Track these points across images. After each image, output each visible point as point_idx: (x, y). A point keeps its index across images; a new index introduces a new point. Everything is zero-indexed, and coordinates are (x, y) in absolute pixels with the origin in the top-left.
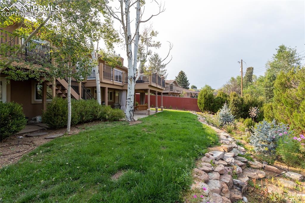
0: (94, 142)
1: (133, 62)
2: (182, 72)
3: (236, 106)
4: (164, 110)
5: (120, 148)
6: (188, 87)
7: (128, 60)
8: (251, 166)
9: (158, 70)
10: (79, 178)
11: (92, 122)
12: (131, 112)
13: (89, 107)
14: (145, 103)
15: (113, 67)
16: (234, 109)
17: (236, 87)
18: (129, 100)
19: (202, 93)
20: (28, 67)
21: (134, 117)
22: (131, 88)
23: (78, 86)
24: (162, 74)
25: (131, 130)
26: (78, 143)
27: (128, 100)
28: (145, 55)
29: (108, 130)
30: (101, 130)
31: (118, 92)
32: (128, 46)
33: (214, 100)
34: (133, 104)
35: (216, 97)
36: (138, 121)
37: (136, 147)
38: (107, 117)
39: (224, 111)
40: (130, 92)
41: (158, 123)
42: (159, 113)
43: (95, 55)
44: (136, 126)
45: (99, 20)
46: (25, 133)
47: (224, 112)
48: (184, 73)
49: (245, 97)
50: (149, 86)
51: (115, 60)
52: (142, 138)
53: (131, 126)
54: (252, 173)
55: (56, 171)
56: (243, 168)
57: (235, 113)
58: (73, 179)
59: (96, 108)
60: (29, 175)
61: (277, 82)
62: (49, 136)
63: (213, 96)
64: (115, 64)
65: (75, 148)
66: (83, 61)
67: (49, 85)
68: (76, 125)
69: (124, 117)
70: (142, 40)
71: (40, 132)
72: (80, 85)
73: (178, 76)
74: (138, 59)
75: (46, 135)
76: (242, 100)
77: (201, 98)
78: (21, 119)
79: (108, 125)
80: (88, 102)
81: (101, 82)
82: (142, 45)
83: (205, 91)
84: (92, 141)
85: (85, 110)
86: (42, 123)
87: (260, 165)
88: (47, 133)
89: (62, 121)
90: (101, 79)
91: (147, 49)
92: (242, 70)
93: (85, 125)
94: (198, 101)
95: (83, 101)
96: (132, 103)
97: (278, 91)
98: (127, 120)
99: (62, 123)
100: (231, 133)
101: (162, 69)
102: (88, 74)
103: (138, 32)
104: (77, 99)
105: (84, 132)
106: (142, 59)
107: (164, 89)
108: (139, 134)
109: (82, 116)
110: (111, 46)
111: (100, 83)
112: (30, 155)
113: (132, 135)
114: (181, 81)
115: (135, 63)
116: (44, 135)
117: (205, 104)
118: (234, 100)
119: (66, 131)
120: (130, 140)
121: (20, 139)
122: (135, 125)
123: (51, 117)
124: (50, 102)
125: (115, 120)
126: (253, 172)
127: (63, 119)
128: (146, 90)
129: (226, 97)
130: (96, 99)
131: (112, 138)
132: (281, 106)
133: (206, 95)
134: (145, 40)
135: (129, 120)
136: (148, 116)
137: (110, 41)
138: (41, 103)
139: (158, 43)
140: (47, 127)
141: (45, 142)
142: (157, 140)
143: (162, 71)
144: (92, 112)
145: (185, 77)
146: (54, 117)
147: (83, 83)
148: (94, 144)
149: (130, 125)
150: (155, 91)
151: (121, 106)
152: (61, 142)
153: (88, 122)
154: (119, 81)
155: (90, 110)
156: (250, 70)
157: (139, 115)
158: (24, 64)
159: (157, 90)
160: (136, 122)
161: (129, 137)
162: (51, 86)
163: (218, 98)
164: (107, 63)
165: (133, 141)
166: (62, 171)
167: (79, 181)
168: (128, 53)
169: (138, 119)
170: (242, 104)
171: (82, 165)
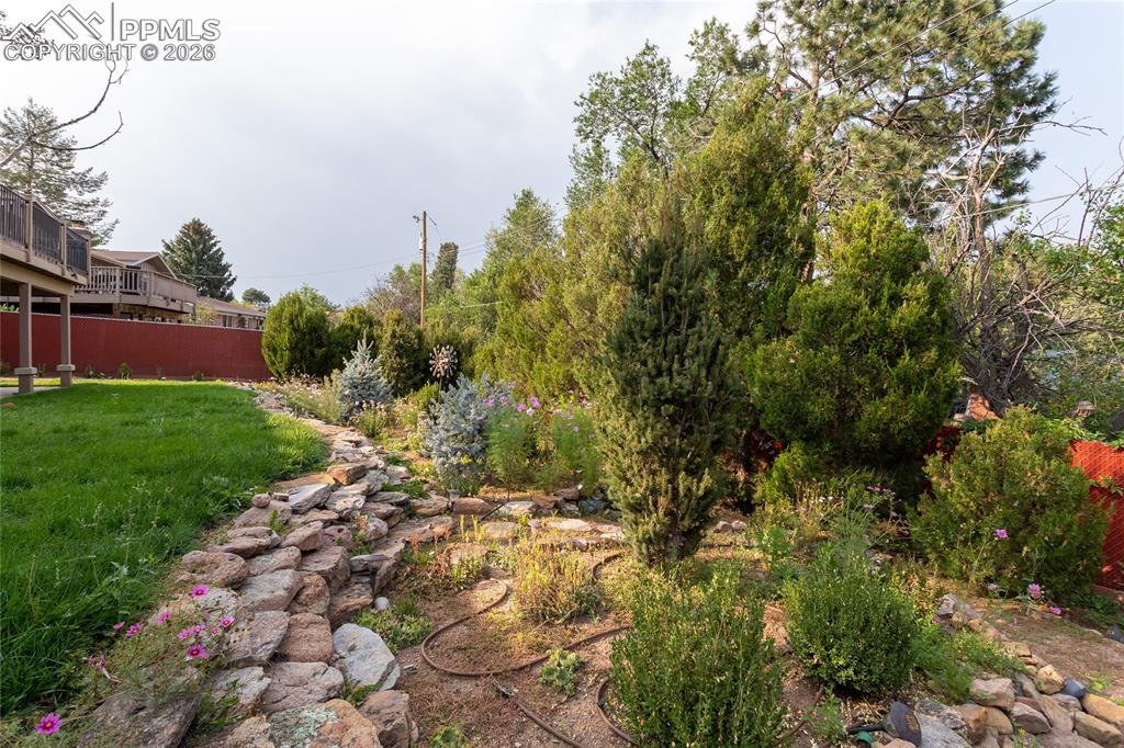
2: (200, 225)
3: (399, 355)
4: (76, 381)
6: (228, 292)
8: (419, 511)
16: (395, 366)
17: (406, 301)
19: (283, 310)
24: (83, 216)
33: (329, 336)
35: (337, 325)
39: (358, 365)
47: (359, 369)
48: (209, 231)
49: (429, 328)
54: (418, 530)
56: (394, 523)
57: (398, 376)
61: (504, 281)
63: (325, 321)
73: (180, 241)
76: (420, 336)
77: (275, 330)
83: (294, 302)
87: (443, 502)
92: (425, 246)
94: (264, 341)
97: (507, 306)
100: (377, 437)
101: (81, 193)
107: (81, 279)
114: (191, 264)
117: (291, 349)
118: (394, 336)
126: (421, 526)
129: (371, 325)
132: (511, 348)
133: (297, 317)
143: (81, 205)
145: (215, 249)
150: (18, 286)
156: (450, 253)
159: (33, 280)
163: (343, 327)
170: (420, 349)
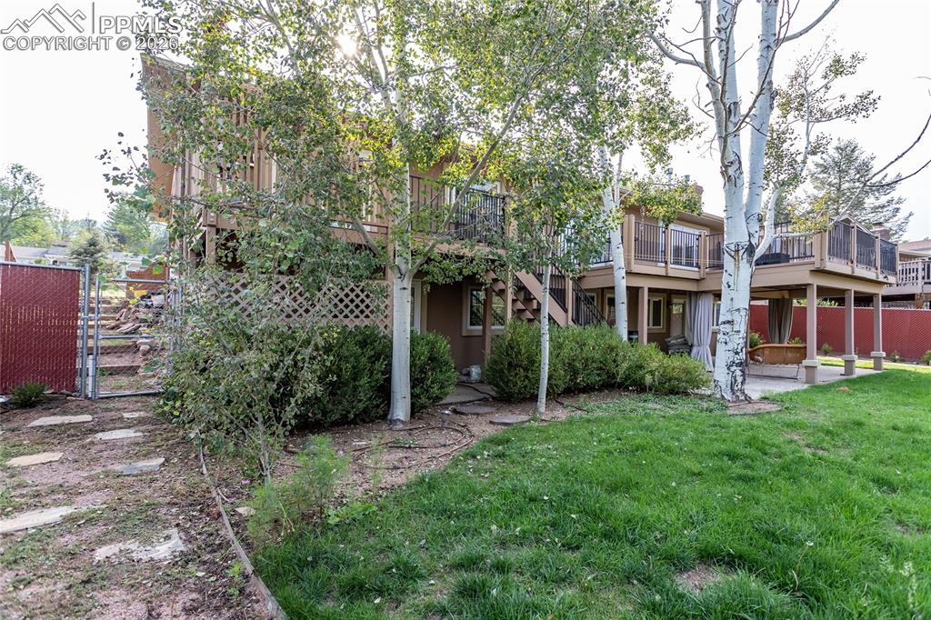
0: (611, 453)
1: (746, 192)
4: (888, 365)
5: (699, 487)
7: (726, 191)
9: (859, 205)
10: (578, 548)
11: (600, 390)
12: (733, 369)
13: (594, 349)
14: (792, 337)
15: (668, 221)
18: (727, 325)
20: (467, 252)
21: (745, 387)
22: (738, 284)
23: (565, 289)
24: (879, 218)
25: (737, 434)
26: (567, 448)
27: (723, 328)
28: (799, 158)
29: (652, 422)
30: (630, 419)
31: (682, 301)
32: (725, 141)
34: (741, 341)
36: (766, 401)
37: (764, 497)
38: (648, 379)
40: (732, 299)
41: (863, 420)
42: (863, 379)
43: (613, 194)
44: (756, 422)
45: (634, 86)
46: (451, 404)
50: (811, 271)
51: (678, 198)
52: (785, 468)
53: (738, 418)
55: (522, 511)
58: (563, 546)
59: (612, 350)
60: (467, 503)
62: (498, 417)
64: (674, 212)
65: (563, 460)
66: (584, 218)
67: (497, 290)
68: (559, 395)
69: (705, 383)
70: (786, 107)
71: (479, 405)
72: (570, 285)
74: (766, 178)
75: (492, 413)
78: (446, 371)
79: (650, 405)
80: (591, 332)
81: (629, 273)
82: (783, 126)
84: (604, 446)
85: (584, 355)
86: (481, 382)
88: (494, 409)
89: (527, 381)
90: (628, 263)
91: (808, 134)
93: (582, 397)
95: (577, 329)
96: (741, 335)
98: (718, 396)
99: (526, 387)
102: (596, 252)
103: (771, 83)
104: (562, 324)
105: (581, 418)
106: (781, 177)
107: (891, 279)
108: (775, 450)
109: (575, 373)
110: (661, 154)
111: (624, 275)
112: (466, 456)
113: (741, 450)
115: (754, 195)
116: (488, 413)
119: (536, 410)
120: (737, 469)
121: (445, 417)
122: (753, 415)
123: (502, 370)
124: (500, 333)
125: (673, 392)
127: (527, 377)
128: (800, 290)
130: (612, 323)
131: (668, 450)
134: (801, 103)
135: (728, 396)
136: (806, 386)
137: (657, 142)
138: (481, 334)
139: (863, 97)
140: (493, 394)
141: (490, 431)
142: (864, 488)
143: (878, 207)
144: (601, 362)
146: (509, 371)
147: (578, 281)
148: (612, 458)
149: (731, 412)
150: (844, 291)
151: (692, 346)
152: (527, 437)
153: (588, 389)
154: (687, 264)
155: (597, 356)
157: (765, 381)
158: (459, 245)
159: (854, 287)
160: (756, 407)
161: (733, 457)
162: (502, 293)
164: (650, 211)
165: (750, 473)
166: (536, 515)
167: (577, 555)
168: (726, 167)
169: (763, 395)
171: (583, 512)
